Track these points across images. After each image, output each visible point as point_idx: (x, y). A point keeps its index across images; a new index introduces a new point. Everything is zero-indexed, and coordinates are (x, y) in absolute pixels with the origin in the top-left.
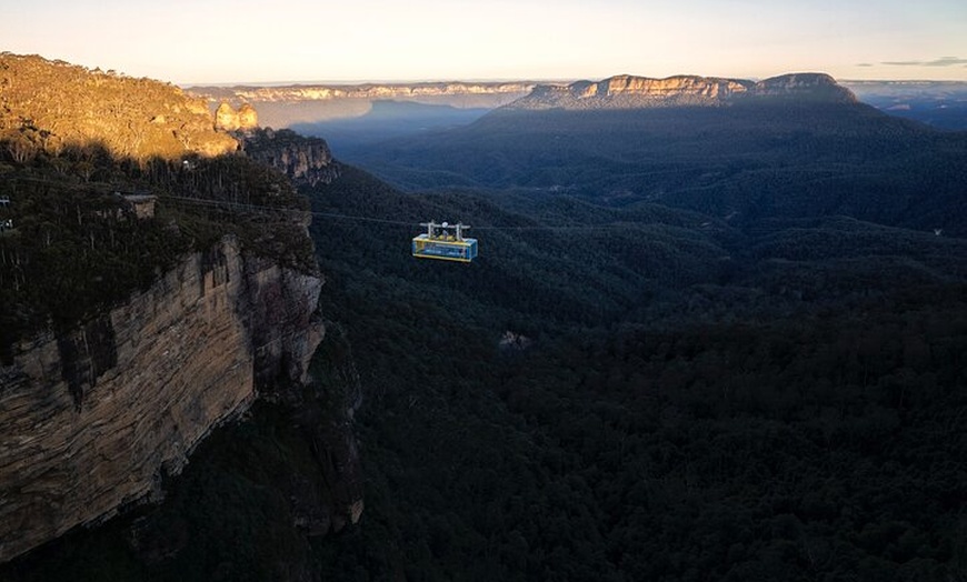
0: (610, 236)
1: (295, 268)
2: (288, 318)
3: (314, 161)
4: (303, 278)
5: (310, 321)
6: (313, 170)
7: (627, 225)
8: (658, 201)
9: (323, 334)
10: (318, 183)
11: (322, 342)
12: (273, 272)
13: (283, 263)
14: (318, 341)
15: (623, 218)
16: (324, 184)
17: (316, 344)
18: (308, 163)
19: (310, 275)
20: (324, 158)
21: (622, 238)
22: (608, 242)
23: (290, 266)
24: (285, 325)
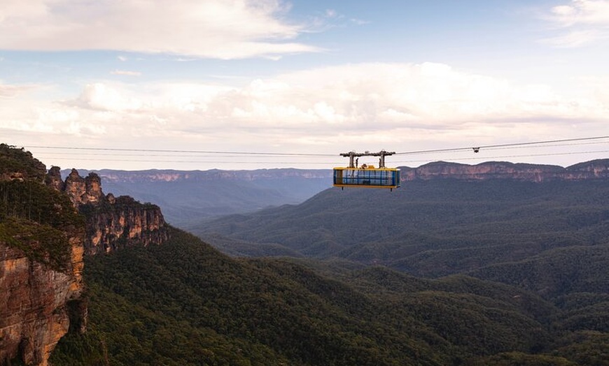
0: (419, 302)
1: (46, 264)
2: (31, 306)
3: (147, 224)
4: (53, 273)
5: (54, 313)
6: (146, 232)
7: (438, 294)
8: (471, 275)
9: (67, 327)
10: (150, 243)
11: (66, 335)
12: (22, 263)
13: (34, 257)
14: (62, 334)
15: (434, 288)
16: (155, 244)
17: (58, 336)
18: (143, 226)
19: (59, 271)
20: (157, 222)
21: (431, 306)
22: (417, 309)
23: (42, 261)
24: (27, 312)
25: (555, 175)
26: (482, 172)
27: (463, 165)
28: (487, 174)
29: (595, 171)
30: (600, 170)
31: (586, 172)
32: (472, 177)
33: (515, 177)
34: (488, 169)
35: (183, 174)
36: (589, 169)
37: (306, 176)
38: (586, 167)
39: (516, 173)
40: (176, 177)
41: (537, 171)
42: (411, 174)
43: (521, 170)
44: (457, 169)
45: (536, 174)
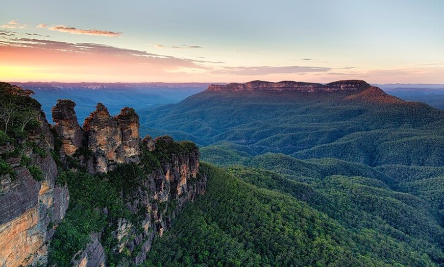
25: (320, 89)
26: (281, 86)
27: (270, 83)
28: (283, 87)
29: (342, 86)
30: (344, 86)
31: (337, 87)
32: (275, 89)
33: (299, 89)
34: (284, 85)
35: (102, 85)
36: (338, 85)
37: (169, 86)
38: (337, 84)
39: (299, 87)
40: (99, 87)
41: (310, 86)
42: (241, 87)
43: (302, 85)
44: (267, 85)
45: (310, 88)
